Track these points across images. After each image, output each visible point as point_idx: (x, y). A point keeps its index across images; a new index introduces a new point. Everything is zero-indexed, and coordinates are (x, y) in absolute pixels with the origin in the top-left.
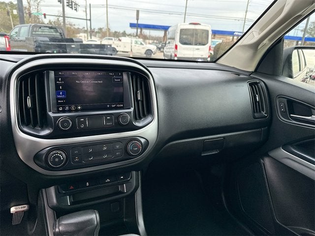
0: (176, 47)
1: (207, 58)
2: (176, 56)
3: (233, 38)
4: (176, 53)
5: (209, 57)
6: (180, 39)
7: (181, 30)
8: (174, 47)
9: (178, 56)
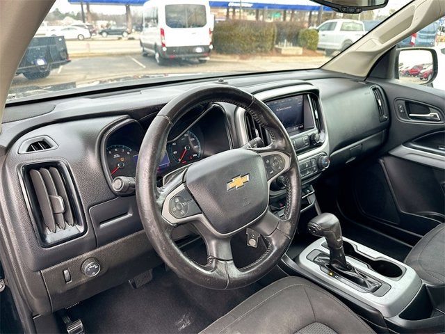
0: (162, 32)
1: (208, 46)
2: (164, 45)
3: (228, 12)
4: (163, 41)
5: (211, 43)
6: (167, 19)
7: (167, 7)
8: (159, 31)
9: (167, 45)
